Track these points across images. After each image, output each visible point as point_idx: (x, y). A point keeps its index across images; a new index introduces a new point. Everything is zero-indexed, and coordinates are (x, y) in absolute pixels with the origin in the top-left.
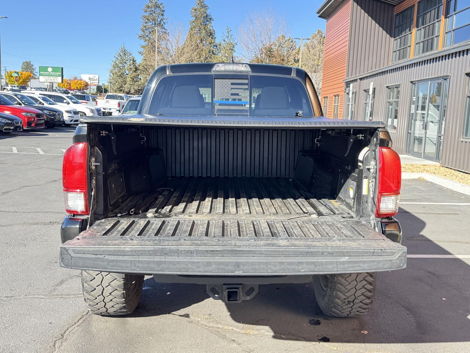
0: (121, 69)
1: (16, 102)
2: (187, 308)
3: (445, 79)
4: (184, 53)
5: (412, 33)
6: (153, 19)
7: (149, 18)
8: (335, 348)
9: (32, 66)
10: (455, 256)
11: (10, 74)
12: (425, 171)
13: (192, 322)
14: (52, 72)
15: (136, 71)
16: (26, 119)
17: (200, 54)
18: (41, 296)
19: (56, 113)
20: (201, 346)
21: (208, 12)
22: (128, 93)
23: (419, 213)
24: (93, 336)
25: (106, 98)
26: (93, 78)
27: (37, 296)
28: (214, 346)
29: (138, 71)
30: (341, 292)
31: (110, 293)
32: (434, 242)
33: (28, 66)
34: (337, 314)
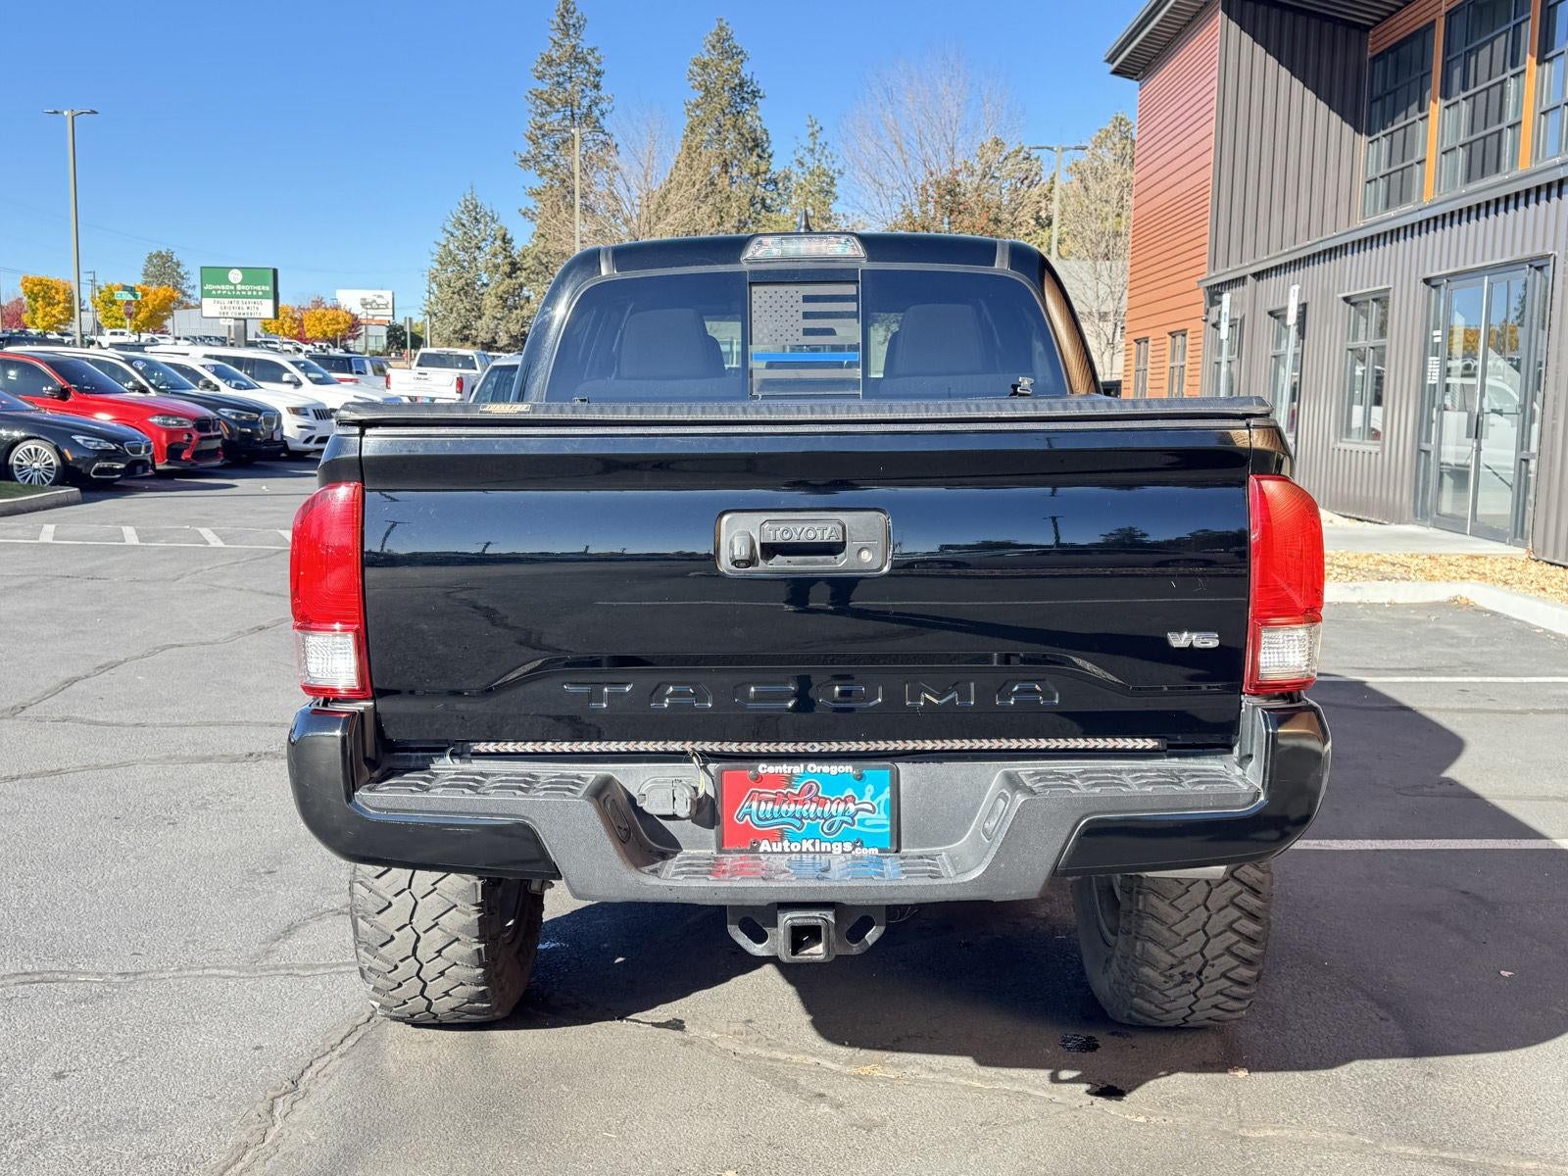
0: (463, 267)
1: (131, 384)
2: (678, 1001)
3: (1537, 268)
4: (667, 210)
5: (1427, 116)
6: (566, 102)
7: (553, 98)
8: (1142, 1119)
9: (178, 265)
10: (1555, 843)
11: (106, 295)
12: (1474, 576)
13: (692, 1043)
14: (241, 283)
15: (515, 272)
16: (164, 437)
17: (721, 211)
18: (227, 972)
19: (260, 414)
20: (719, 1110)
21: (746, 72)
22: (489, 346)
23: (1447, 710)
24: (389, 1084)
25: (419, 365)
26: (374, 301)
27: (215, 971)
28: (760, 1111)
29: (519, 272)
30: (1157, 943)
31: (439, 952)
32: (1488, 800)
33: (164, 267)
34: (1149, 1016)
